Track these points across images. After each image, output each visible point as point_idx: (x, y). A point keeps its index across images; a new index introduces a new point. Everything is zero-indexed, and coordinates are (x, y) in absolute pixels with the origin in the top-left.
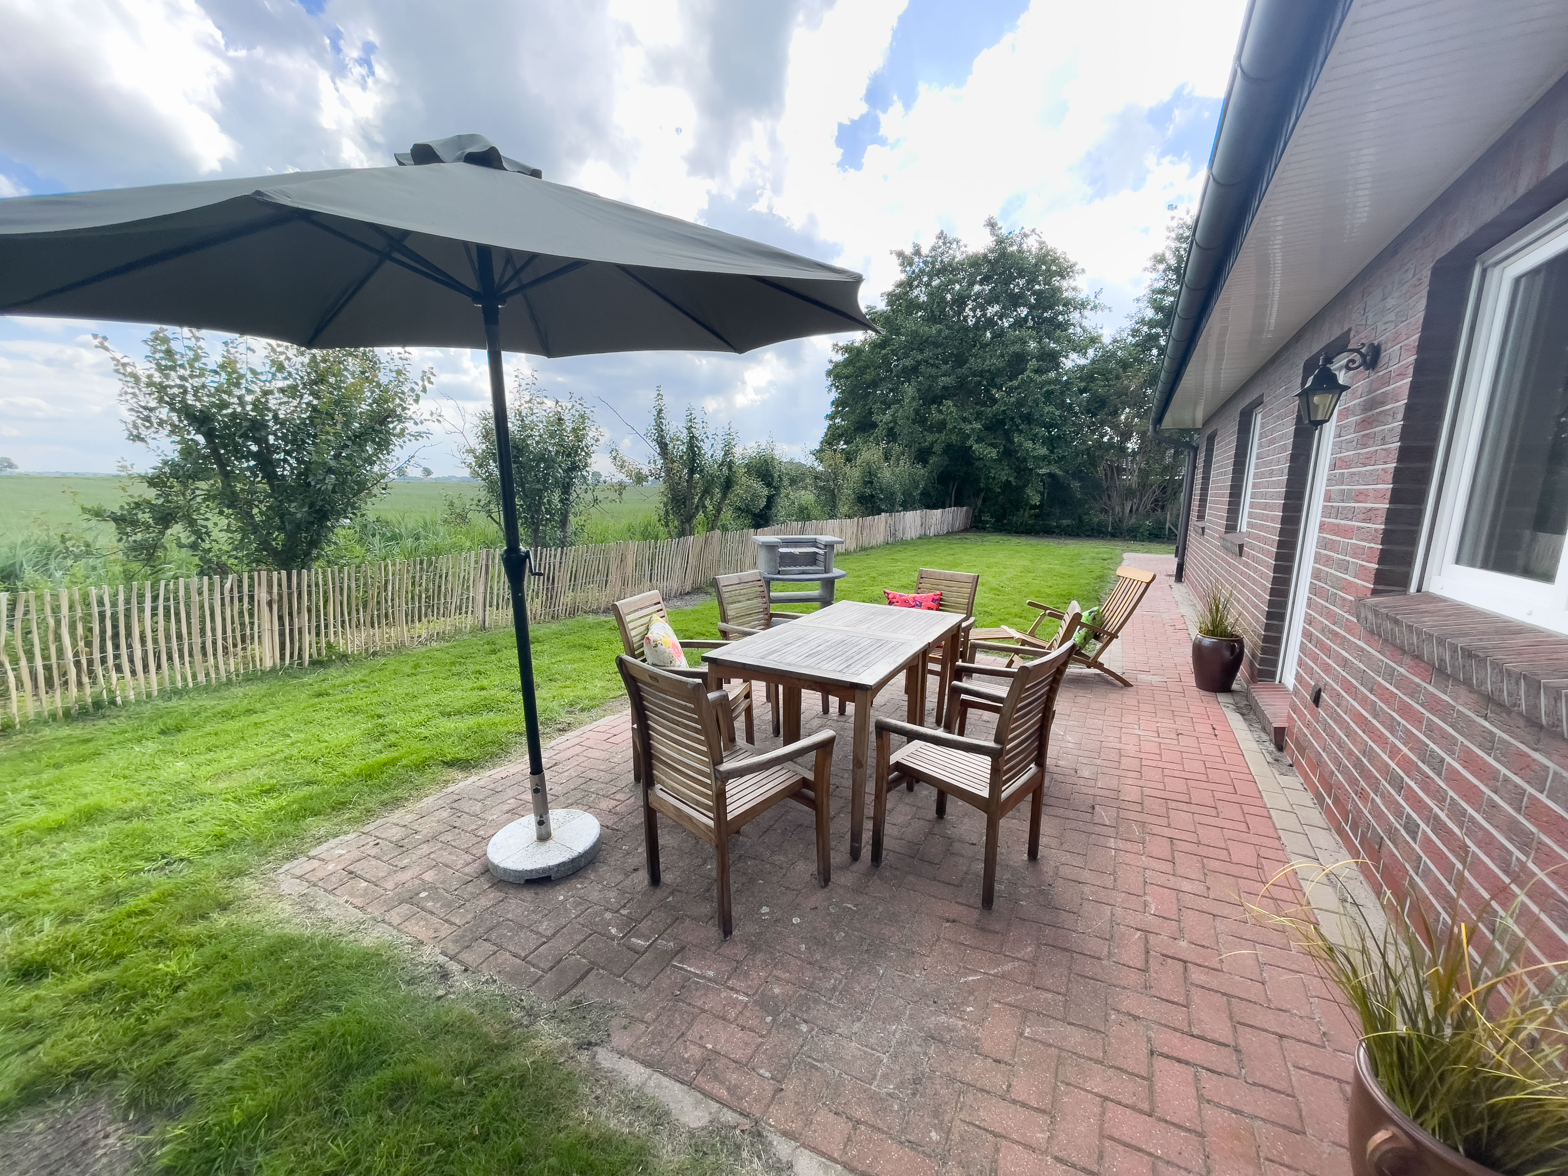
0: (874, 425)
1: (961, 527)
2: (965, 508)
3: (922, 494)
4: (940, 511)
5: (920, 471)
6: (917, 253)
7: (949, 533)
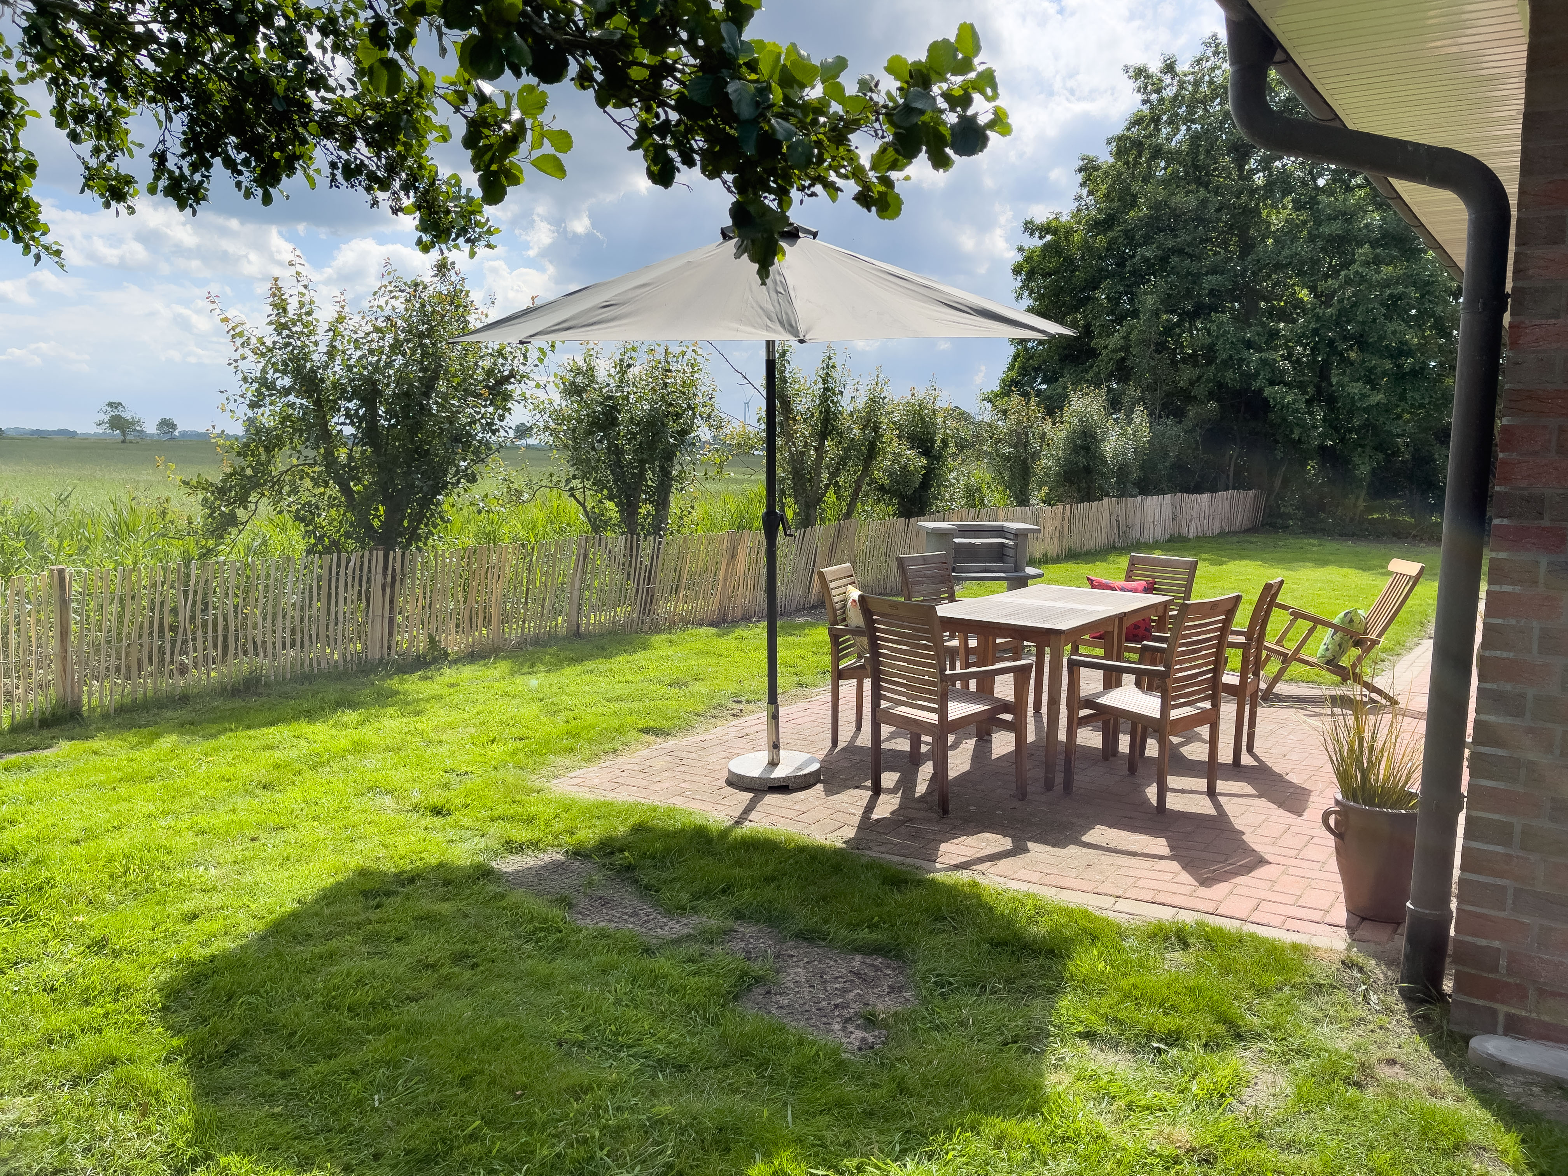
0: (1093, 354)
1: (1247, 524)
2: (1251, 493)
3: (1173, 466)
4: (1205, 497)
5: (1173, 430)
6: (1170, 68)
7: (1222, 534)
